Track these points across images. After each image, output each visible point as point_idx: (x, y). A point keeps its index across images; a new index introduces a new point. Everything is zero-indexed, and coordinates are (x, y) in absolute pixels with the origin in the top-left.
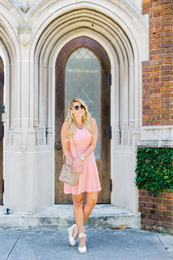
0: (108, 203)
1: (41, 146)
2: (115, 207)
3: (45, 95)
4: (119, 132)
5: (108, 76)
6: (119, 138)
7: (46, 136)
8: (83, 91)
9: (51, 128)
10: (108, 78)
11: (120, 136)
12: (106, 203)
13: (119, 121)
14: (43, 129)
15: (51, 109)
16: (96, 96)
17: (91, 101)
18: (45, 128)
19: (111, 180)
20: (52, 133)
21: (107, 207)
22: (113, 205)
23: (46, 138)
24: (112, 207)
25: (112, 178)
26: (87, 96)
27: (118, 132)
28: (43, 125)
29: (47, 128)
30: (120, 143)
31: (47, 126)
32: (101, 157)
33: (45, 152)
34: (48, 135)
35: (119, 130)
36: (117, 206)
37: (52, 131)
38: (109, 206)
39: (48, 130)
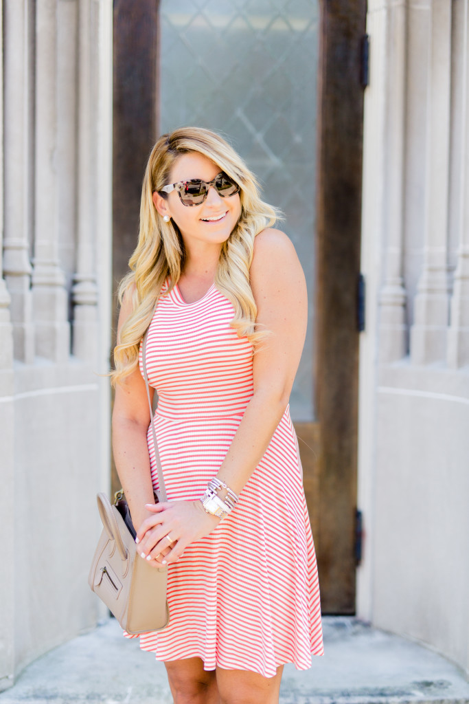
0: (341, 611)
1: (43, 365)
2: (379, 638)
4: (401, 300)
5: (355, 44)
6: (400, 328)
7: (71, 318)
8: (239, 113)
9: (94, 282)
10: (354, 54)
11: (408, 320)
12: (334, 610)
13: (404, 254)
14: (52, 285)
16: (298, 139)
17: (274, 161)
18: (61, 278)
19: (357, 515)
20: (95, 304)
21: (343, 638)
23: (67, 326)
24: (363, 640)
25: (365, 501)
26: (259, 138)
27: (394, 304)
28: (54, 265)
29: (75, 282)
30: (407, 351)
31: (75, 270)
32: (318, 411)
33: (64, 390)
34: (78, 311)
35: (399, 291)
36: (388, 633)
37: (96, 294)
38: (351, 629)
39: (77, 289)
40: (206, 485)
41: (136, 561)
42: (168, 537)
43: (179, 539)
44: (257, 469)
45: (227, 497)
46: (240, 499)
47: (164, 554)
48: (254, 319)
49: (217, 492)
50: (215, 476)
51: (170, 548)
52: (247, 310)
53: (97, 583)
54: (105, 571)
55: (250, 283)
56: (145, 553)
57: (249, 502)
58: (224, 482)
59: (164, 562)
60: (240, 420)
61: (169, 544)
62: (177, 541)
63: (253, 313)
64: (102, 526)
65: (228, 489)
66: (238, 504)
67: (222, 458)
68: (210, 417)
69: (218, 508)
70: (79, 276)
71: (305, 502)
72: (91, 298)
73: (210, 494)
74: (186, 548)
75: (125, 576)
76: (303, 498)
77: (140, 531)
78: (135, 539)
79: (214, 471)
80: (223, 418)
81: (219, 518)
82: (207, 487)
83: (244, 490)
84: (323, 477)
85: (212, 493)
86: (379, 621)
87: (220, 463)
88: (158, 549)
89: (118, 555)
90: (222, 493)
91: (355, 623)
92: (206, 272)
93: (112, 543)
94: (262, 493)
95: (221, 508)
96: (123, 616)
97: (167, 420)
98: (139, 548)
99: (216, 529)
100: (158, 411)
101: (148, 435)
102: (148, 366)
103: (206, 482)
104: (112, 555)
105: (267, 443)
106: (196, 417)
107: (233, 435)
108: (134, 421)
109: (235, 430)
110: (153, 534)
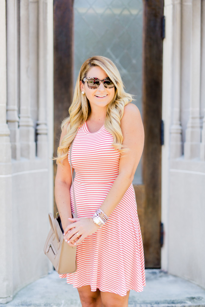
0: (154, 267)
1: (24, 161)
2: (171, 278)
3: (33, 57)
4: (180, 131)
5: (159, 20)
6: (179, 143)
7: (36, 140)
8: (108, 50)
9: (46, 124)
10: (158, 24)
11: (183, 140)
12: (152, 266)
13: (181, 111)
14: (28, 126)
15: (46, 86)
16: (134, 62)
17: (124, 71)
18: (32, 123)
19: (161, 225)
20: (46, 134)
21: (156, 278)
22: (166, 273)
23: (34, 144)
24: (164, 279)
25: (165, 219)
26: (117, 61)
27: (177, 133)
28: (28, 117)
29: (37, 125)
30: (183, 153)
31: (38, 119)
32: (144, 180)
33: (33, 171)
34: (39, 137)
35: (179, 127)
36: (175, 276)
37: (47, 130)
38: (159, 275)
39: (39, 128)
40: (95, 212)
41: (63, 243)
42: (77, 233)
43: (82, 234)
44: (117, 206)
45: (104, 218)
46: (109, 218)
47: (75, 240)
48: (121, 143)
49: (99, 215)
50: (99, 208)
51: (78, 238)
52: (119, 139)
53: (47, 251)
54: (51, 246)
55: (121, 126)
56: (67, 239)
57: (114, 220)
58: (103, 211)
59: (75, 244)
60: (112, 185)
61: (78, 237)
62: (81, 235)
63: (121, 140)
64: (50, 227)
65: (104, 214)
66: (109, 220)
67: (103, 201)
68: (98, 183)
69: (99, 221)
70: (39, 122)
71: (138, 220)
72: (44, 132)
73: (97, 216)
74: (85, 238)
75: (58, 249)
76: (137, 218)
77: (65, 230)
78: (63, 233)
79: (99, 206)
80: (104, 183)
81: (99, 226)
82: (95, 213)
83: (111, 215)
84: (146, 208)
85: (98, 215)
86: (171, 271)
87: (102, 203)
88: (73, 238)
89: (56, 240)
90: (102, 216)
91: (161, 272)
92: (99, 120)
93: (54, 235)
94: (120, 216)
95: (101, 222)
96: (57, 266)
97: (80, 183)
98: (65, 238)
99: (98, 231)
100: (75, 179)
101: (71, 190)
102: (72, 159)
103: (95, 211)
104: (54, 240)
105: (123, 195)
106: (92, 183)
107: (108, 191)
108: (65, 182)
109: (110, 189)
110: (71, 232)
